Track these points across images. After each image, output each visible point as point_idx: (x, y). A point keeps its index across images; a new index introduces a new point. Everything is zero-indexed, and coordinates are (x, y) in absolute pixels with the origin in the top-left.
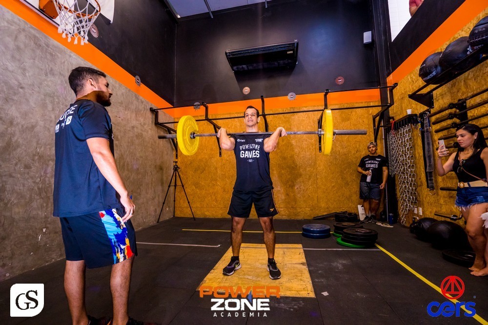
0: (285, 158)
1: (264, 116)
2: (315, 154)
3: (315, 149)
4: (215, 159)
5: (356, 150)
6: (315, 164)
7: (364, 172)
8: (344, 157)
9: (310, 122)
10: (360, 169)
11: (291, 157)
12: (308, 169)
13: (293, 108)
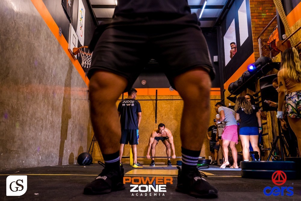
1: (156, 100)
13: (172, 96)
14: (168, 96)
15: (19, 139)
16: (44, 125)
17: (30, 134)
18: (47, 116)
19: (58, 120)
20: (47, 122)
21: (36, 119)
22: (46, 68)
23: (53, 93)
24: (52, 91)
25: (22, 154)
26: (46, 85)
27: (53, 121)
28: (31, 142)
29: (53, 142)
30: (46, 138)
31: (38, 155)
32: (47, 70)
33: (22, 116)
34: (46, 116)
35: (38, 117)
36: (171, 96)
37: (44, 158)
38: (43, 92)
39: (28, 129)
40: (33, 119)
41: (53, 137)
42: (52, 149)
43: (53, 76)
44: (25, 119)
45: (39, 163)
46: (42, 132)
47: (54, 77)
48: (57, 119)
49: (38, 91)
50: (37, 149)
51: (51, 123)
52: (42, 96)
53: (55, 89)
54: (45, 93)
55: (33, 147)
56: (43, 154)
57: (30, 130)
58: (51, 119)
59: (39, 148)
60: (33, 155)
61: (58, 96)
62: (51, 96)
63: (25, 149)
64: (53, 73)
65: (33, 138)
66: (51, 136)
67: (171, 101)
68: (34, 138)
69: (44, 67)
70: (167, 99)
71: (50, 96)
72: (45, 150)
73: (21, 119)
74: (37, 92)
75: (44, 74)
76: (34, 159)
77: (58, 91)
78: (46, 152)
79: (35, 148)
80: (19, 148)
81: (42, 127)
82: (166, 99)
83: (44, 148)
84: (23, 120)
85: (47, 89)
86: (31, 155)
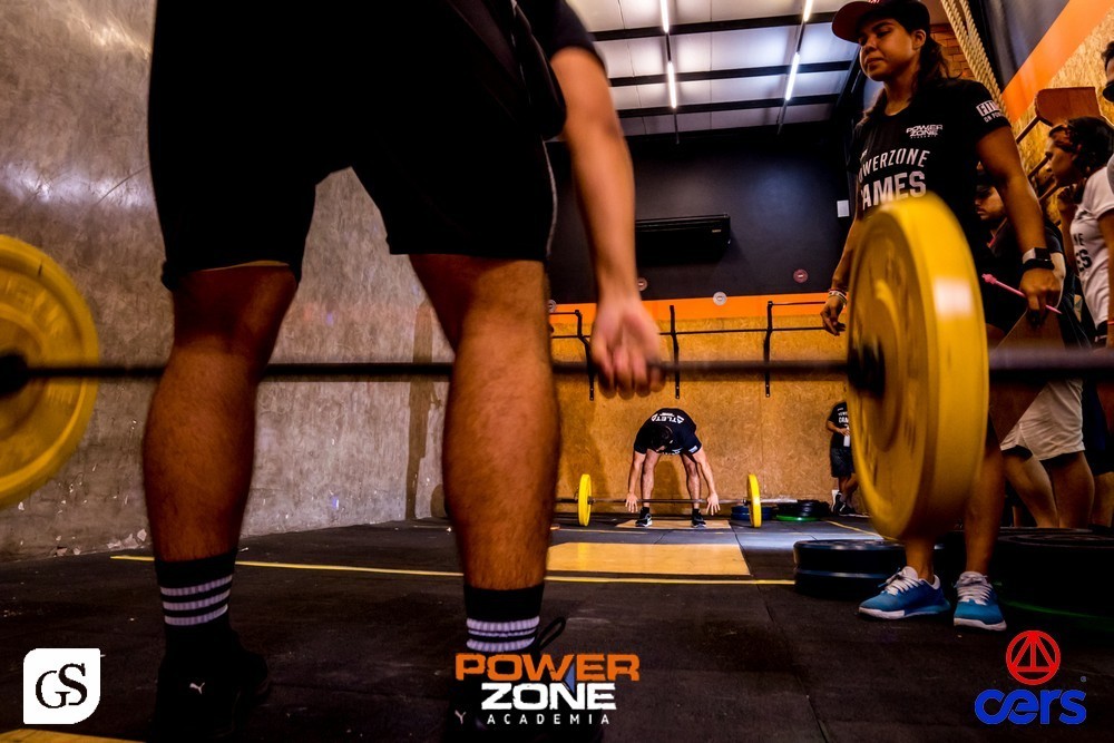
0: (707, 406)
1: (673, 334)
2: (760, 400)
3: (759, 390)
4: (582, 404)
5: (828, 394)
6: (760, 416)
7: (838, 430)
8: (807, 405)
9: (750, 344)
10: (831, 425)
11: (718, 404)
12: (747, 426)
13: (722, 319)
14: (710, 319)
15: (272, 460)
16: (346, 418)
17: (302, 444)
18: (355, 394)
19: (390, 401)
20: (355, 409)
21: (318, 404)
22: (348, 269)
23: (373, 331)
24: (368, 327)
25: (280, 496)
26: (350, 312)
27: (372, 406)
28: (306, 465)
29: (377, 461)
30: (354, 452)
31: (330, 497)
32: (350, 275)
33: (279, 399)
34: (351, 395)
35: (326, 400)
36: (718, 319)
37: (349, 504)
38: (341, 334)
39: (296, 431)
40: (312, 406)
41: (377, 449)
42: (373, 480)
43: (369, 289)
44: (286, 406)
45: (333, 518)
46: (338, 436)
47: (373, 292)
48: (386, 401)
49: (326, 332)
50: (326, 481)
51: (366, 412)
52: (336, 343)
53: (378, 323)
54: (346, 335)
55: (312, 478)
56: (346, 493)
57: (302, 433)
58: (367, 401)
59: (333, 479)
60: (315, 498)
61: (386, 338)
62: (364, 340)
63: (288, 484)
64: (370, 280)
65: (312, 454)
66: (368, 446)
67: (720, 334)
68: (316, 454)
69: (341, 267)
70: (709, 329)
71: (360, 340)
72: (352, 484)
73: (274, 408)
74: (322, 334)
75: (342, 285)
76: (318, 509)
77: (387, 326)
78: (356, 487)
79: (319, 478)
80: (273, 482)
81: (340, 423)
82: (703, 330)
83: (348, 477)
84: (281, 410)
85: (352, 324)
86: (309, 499)
